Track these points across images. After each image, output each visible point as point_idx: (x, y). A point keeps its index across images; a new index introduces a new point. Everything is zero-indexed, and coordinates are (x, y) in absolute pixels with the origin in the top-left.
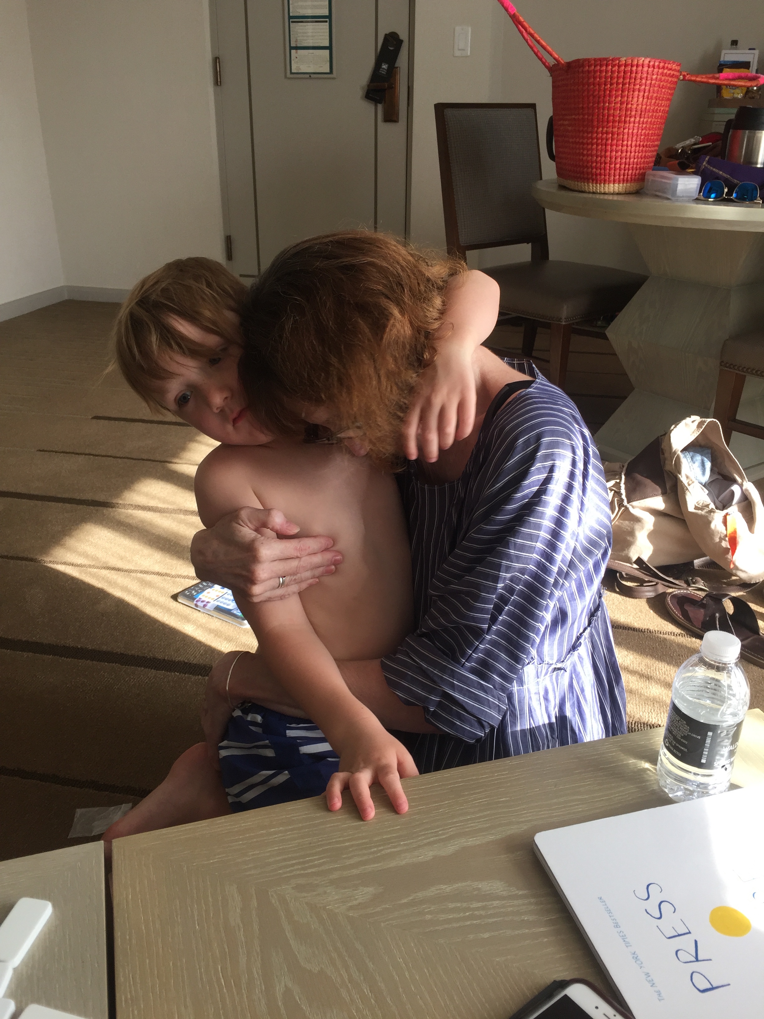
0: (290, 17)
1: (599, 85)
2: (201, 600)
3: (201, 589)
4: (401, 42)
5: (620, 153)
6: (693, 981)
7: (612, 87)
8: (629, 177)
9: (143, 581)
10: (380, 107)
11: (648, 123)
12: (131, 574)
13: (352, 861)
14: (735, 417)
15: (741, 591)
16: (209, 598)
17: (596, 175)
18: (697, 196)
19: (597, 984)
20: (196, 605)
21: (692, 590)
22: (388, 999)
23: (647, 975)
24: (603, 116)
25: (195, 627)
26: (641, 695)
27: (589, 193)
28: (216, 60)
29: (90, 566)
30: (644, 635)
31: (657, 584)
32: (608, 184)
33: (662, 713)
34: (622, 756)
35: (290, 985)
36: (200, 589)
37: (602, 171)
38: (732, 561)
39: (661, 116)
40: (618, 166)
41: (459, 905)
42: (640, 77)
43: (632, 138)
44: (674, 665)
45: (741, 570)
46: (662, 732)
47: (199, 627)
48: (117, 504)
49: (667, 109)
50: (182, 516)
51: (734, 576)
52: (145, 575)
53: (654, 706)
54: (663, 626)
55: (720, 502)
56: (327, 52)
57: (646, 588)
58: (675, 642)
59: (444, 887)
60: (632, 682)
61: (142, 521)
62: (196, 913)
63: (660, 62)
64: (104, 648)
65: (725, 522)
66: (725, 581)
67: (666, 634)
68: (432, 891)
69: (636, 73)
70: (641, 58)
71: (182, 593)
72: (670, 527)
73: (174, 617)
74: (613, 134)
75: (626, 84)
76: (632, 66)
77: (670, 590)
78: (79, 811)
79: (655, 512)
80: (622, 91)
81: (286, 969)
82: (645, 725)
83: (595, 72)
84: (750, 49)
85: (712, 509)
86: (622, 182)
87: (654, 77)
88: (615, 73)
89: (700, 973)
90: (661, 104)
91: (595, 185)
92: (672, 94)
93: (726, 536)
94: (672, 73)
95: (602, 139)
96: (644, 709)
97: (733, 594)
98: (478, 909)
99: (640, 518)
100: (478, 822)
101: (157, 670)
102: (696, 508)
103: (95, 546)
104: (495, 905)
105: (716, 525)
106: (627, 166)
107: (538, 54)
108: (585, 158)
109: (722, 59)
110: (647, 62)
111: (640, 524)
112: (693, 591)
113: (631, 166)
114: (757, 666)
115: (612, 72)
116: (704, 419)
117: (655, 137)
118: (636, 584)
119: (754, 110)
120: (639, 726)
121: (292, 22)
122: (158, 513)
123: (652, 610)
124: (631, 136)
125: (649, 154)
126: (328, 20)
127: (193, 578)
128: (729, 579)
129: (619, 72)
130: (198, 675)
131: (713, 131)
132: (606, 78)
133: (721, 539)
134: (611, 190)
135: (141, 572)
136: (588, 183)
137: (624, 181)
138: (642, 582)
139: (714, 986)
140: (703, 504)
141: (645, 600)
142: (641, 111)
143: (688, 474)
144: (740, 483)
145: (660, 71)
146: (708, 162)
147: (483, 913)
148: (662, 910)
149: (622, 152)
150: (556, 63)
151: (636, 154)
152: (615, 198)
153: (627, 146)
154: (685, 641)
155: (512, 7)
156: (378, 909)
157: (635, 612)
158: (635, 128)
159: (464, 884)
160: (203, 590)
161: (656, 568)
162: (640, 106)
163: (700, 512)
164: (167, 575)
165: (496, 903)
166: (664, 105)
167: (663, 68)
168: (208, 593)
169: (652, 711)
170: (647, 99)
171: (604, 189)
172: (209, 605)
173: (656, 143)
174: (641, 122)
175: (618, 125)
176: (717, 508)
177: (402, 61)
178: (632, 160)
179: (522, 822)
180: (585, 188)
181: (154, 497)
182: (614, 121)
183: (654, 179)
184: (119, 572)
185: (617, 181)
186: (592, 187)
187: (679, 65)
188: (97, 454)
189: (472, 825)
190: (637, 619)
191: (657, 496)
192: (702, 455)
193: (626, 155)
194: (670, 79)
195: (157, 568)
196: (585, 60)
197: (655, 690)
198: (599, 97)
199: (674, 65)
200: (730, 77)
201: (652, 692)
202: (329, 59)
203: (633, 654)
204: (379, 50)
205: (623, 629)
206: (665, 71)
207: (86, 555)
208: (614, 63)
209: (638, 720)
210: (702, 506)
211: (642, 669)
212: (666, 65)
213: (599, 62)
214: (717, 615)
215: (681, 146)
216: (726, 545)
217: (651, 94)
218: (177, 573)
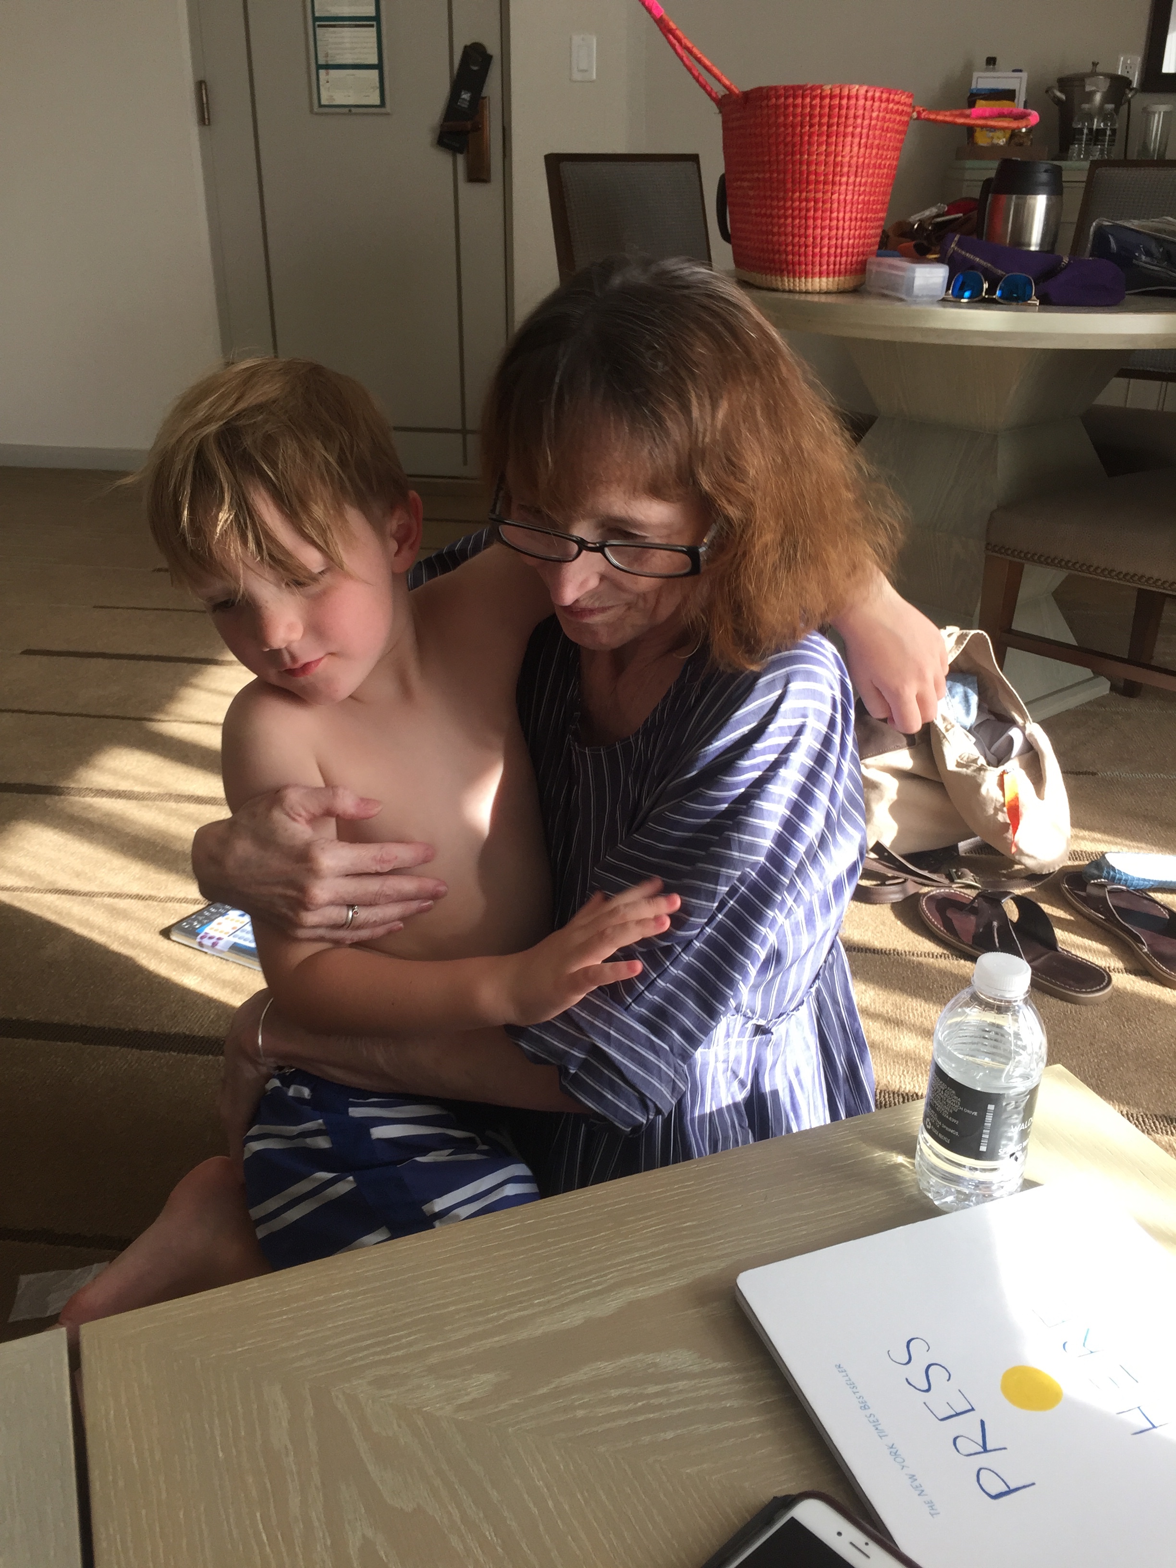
0: (315, 19)
1: (793, 126)
2: (209, 936)
3: (207, 918)
4: (490, 57)
5: (827, 231)
6: (981, 1482)
7: (812, 130)
8: (843, 266)
9: (115, 909)
10: (461, 159)
11: (868, 185)
12: (94, 899)
13: (458, 1336)
14: (1011, 626)
15: (1027, 886)
16: (221, 932)
17: (793, 264)
18: (943, 296)
19: (839, 1498)
20: (201, 944)
21: (957, 887)
22: (524, 1545)
23: (912, 1477)
24: (801, 173)
25: (200, 979)
26: (887, 1050)
27: (784, 291)
28: (201, 85)
29: (27, 889)
30: (890, 959)
31: (906, 880)
32: (812, 277)
33: (920, 1076)
34: (864, 1147)
35: (370, 1534)
36: (205, 919)
37: (803, 259)
38: (1013, 842)
39: (887, 173)
40: (825, 250)
41: (626, 1391)
42: (853, 115)
43: (845, 207)
44: (934, 1002)
45: (1028, 855)
46: (921, 1106)
47: (205, 979)
48: (68, 788)
49: (895, 163)
50: (172, 805)
51: (1017, 864)
52: (116, 900)
53: (907, 1065)
54: (917, 943)
55: (993, 754)
56: (375, 73)
57: (889, 887)
58: (935, 968)
59: (602, 1365)
60: (874, 1031)
61: (109, 815)
62: (217, 1433)
63: (882, 92)
64: (56, 1019)
65: (1001, 785)
66: (1004, 872)
67: (921, 956)
68: (584, 1374)
69: (848, 108)
70: (854, 85)
71: (177, 926)
72: (921, 794)
73: (165, 964)
74: (816, 201)
75: (832, 125)
76: (841, 98)
77: (925, 890)
78: (24, 1280)
79: (900, 774)
80: (828, 136)
81: (363, 1511)
82: (896, 1095)
83: (786, 107)
84: (1014, 71)
85: (982, 765)
86: (832, 275)
87: (875, 114)
88: (816, 109)
89: (990, 1470)
90: (886, 156)
91: (792, 280)
92: (902, 141)
93: (1004, 805)
94: (901, 108)
95: (800, 210)
96: (892, 1071)
97: (1018, 892)
98: (656, 1395)
99: (877, 783)
100: (650, 1262)
101: (141, 1050)
102: (959, 765)
103: (34, 857)
104: (681, 1388)
105: (988, 790)
106: (839, 251)
107: (700, 79)
108: (775, 238)
109: (973, 86)
110: (862, 92)
111: (877, 791)
112: (959, 889)
113: (845, 250)
114: (1056, 997)
115: (812, 107)
116: (965, 631)
117: (879, 207)
118: (874, 883)
119: (1024, 164)
120: (887, 1096)
121: (319, 26)
122: (134, 801)
123: (900, 920)
124: (842, 204)
125: (871, 232)
126: (375, 23)
127: (195, 902)
128: (1011, 869)
129: (821, 107)
130: (208, 1055)
131: (964, 196)
132: (803, 115)
133: (996, 810)
134: (817, 287)
135: (110, 895)
136: (782, 276)
137: (834, 273)
138: (883, 879)
139: (1012, 1488)
140: (968, 758)
141: (889, 905)
142: (857, 167)
143: (945, 715)
144: (1022, 725)
145: (884, 105)
146: (959, 244)
147: (663, 1400)
148: (930, 1378)
149: (830, 230)
150: (728, 93)
151: (852, 232)
152: (823, 299)
153: (838, 220)
154: (949, 965)
155: (657, 7)
156: (503, 1406)
157: (875, 925)
158: (850, 193)
159: (633, 1358)
160: (210, 920)
161: (904, 857)
162: (855, 159)
163: (964, 770)
164: (151, 898)
165: (682, 1384)
166: (890, 158)
167: (888, 100)
168: (219, 924)
169: (905, 1073)
170: (864, 148)
171: (806, 285)
172: (221, 943)
173: (881, 215)
174: (857, 184)
175: (824, 188)
176: (989, 764)
177: (492, 87)
178: (846, 241)
179: (718, 1257)
180: (777, 284)
181: (126, 776)
182: (817, 182)
183: (879, 269)
184: (74, 897)
185: (825, 273)
186: (787, 282)
187: (911, 96)
188: (31, 709)
189: (642, 1266)
190: (878, 935)
191: (900, 748)
192: (964, 685)
193: (837, 234)
194: (898, 118)
195: (135, 889)
196: (771, 88)
197: (908, 1042)
198: (794, 145)
199: (903, 97)
200: (987, 114)
201: (904, 1044)
202: (378, 85)
203: (874, 988)
204: (455, 72)
205: (858, 952)
206: (891, 105)
207: (19, 872)
208: (814, 93)
209: (885, 1088)
210: (968, 762)
211: (887, 1011)
212: (892, 97)
213: (792, 92)
214: (995, 924)
215: (918, 219)
216: (1005, 819)
217: (870, 142)
218: (168, 894)
